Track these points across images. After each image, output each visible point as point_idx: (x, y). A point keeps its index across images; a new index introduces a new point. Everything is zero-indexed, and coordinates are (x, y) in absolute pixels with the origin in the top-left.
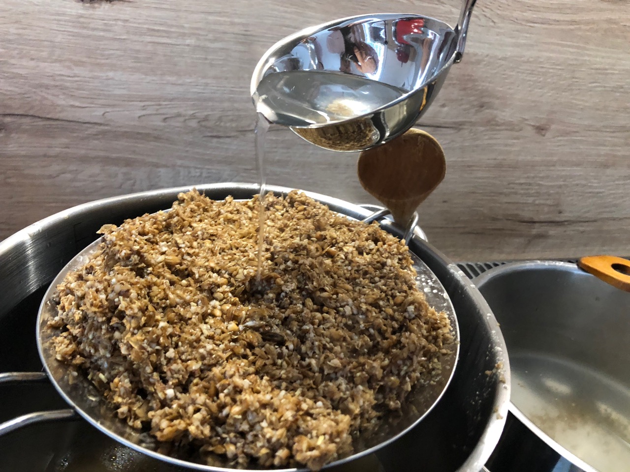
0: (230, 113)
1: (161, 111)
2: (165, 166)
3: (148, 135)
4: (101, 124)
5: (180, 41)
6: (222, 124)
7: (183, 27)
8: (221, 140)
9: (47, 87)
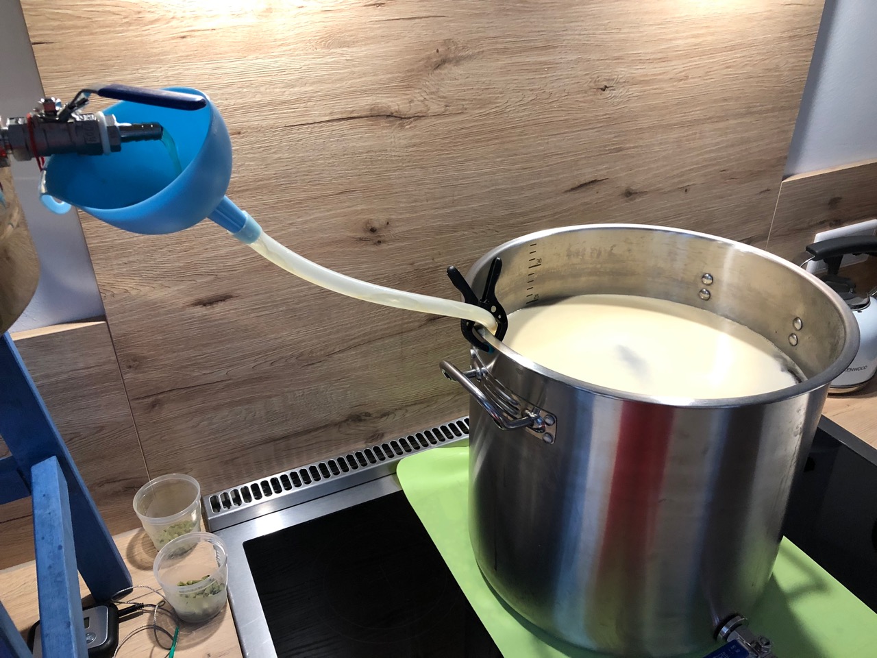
0: (318, 346)
1: (267, 360)
2: (276, 395)
3: (260, 378)
4: (225, 380)
5: (275, 310)
6: (314, 355)
7: (276, 301)
8: (315, 366)
9: (186, 367)
